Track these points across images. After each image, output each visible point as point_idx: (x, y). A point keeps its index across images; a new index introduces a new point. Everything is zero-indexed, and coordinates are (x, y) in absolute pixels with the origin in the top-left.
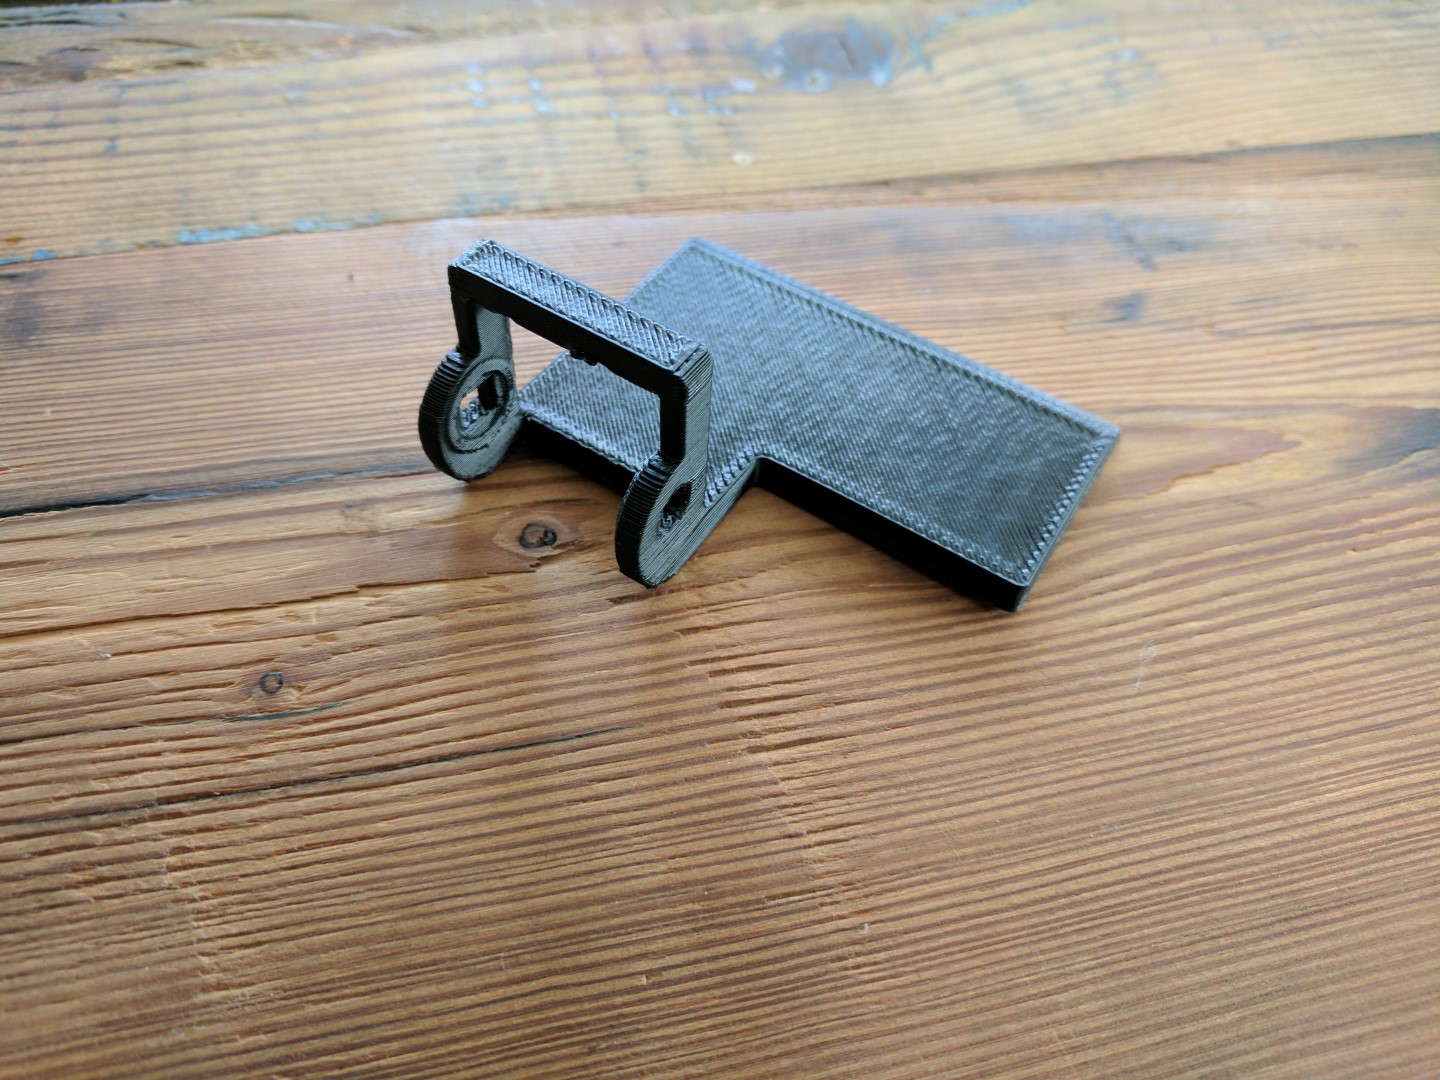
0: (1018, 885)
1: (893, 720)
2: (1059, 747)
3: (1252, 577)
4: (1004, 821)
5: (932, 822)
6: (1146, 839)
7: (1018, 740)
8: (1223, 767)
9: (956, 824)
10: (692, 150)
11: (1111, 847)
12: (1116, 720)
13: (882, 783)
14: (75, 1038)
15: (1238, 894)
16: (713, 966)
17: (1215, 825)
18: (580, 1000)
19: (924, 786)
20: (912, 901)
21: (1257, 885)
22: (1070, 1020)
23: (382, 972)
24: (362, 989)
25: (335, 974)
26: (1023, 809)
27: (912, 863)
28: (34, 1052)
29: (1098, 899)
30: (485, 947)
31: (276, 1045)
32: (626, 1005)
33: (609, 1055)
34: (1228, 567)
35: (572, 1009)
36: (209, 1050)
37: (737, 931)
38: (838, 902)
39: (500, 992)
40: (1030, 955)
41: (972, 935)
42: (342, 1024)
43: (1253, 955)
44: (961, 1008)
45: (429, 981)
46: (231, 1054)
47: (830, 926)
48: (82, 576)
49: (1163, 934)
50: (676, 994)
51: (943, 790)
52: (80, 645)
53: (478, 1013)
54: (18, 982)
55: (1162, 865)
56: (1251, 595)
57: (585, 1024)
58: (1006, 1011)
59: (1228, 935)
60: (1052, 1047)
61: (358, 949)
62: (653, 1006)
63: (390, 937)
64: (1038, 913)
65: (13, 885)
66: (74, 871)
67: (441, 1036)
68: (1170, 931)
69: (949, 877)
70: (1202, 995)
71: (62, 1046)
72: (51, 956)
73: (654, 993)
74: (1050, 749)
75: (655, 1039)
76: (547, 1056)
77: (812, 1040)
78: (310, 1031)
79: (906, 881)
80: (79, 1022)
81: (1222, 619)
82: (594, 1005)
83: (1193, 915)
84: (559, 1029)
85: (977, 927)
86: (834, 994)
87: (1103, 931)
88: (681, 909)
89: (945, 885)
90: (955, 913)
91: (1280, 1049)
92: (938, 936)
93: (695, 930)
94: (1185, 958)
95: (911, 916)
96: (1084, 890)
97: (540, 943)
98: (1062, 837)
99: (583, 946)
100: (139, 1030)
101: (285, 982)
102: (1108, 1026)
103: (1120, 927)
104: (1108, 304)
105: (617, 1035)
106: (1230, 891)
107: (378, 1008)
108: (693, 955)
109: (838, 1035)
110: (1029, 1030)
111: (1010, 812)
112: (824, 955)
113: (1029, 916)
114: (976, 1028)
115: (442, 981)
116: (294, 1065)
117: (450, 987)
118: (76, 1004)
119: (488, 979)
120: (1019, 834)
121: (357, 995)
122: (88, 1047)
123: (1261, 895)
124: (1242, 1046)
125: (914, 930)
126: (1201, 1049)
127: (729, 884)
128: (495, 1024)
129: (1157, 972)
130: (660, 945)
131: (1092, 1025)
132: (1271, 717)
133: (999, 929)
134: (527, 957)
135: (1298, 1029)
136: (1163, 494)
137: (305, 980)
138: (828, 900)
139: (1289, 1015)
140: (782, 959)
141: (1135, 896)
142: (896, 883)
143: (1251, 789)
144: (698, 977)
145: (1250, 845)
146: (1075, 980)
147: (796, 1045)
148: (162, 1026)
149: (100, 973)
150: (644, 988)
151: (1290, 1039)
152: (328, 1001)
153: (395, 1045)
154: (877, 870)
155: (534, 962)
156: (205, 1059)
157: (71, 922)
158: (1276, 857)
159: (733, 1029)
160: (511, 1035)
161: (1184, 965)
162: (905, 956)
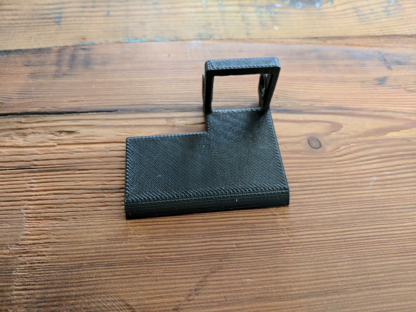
0: (331, 235)
1: (303, 189)
2: (346, 201)
3: (407, 161)
4: (329, 218)
5: (311, 216)
6: (366, 227)
7: (335, 198)
8: (390, 211)
9: (317, 217)
10: (262, 24)
11: (357, 228)
12: (363, 195)
13: (299, 204)
14: (101, 241)
15: (389, 245)
16: (252, 245)
17: (386, 226)
18: (219, 249)
19: (310, 206)
20: (304, 235)
21: (395, 243)
22: (340, 270)
23: (172, 236)
24: (167, 239)
25: (161, 235)
26: (335, 216)
27: (304, 226)
28: (92, 243)
29: (352, 241)
30: (197, 233)
31: (146, 249)
32: (230, 251)
33: (225, 262)
34: (400, 158)
35: (217, 250)
36: (131, 249)
37: (259, 237)
38: (284, 233)
39: (200, 244)
40: (332, 252)
41: (318, 245)
42: (162, 247)
43: (391, 260)
44: (313, 263)
45: (183, 240)
46: (136, 250)
47: (282, 239)
48: (102, 130)
49: (368, 252)
50: (242, 250)
51: (315, 208)
52: (102, 148)
53: (194, 248)
54: (88, 227)
55: (370, 234)
56: (405, 166)
57: (220, 254)
58: (324, 265)
59: (385, 254)
60: (335, 276)
61: (166, 230)
62: (236, 252)
63: (174, 228)
64: (335, 242)
65: (87, 204)
66: (101, 203)
67: (185, 253)
68: (370, 251)
69: (314, 230)
70: (376, 268)
71: (98, 243)
72: (96, 222)
73: (237, 249)
74: (344, 201)
75: (236, 260)
76: (210, 261)
77: (275, 266)
78: (155, 247)
79: (302, 230)
80: (102, 238)
81: (396, 172)
82: (222, 250)
83: (376, 248)
84: (213, 255)
85: (319, 244)
86: (281, 255)
87: (352, 249)
88: (245, 230)
89: (312, 232)
90: (314, 239)
91: (394, 284)
92: (309, 245)
93: (248, 235)
94: (373, 259)
95: (303, 239)
96: (348, 238)
97: (211, 233)
98: (344, 224)
99: (221, 236)
100: (115, 242)
101: (149, 235)
102: (350, 273)
103: (356, 249)
104: (376, 79)
105: (227, 258)
106: (387, 244)
107: (170, 244)
108: (247, 241)
109: (281, 265)
110: (330, 270)
111: (331, 216)
112: (280, 246)
113: (333, 243)
114: (316, 268)
115: (186, 240)
116: (151, 255)
117: (188, 241)
118: (101, 234)
119: (197, 241)
120: (333, 222)
121: (166, 240)
122: (104, 244)
123: (395, 246)
124: (384, 282)
125: (303, 242)
126: (374, 281)
127: (257, 225)
128: (198, 252)
129: (365, 261)
130: (239, 238)
131: (346, 272)
132: (406, 200)
133: (325, 245)
134: (207, 237)
135: (400, 280)
136: (384, 136)
137: (153, 235)
138: (282, 232)
139: (398, 277)
140: (270, 245)
141: (362, 241)
142: (300, 230)
143: (397, 218)
144: (248, 247)
145: (394, 232)
146: (343, 260)
147: (271, 266)
148: (121, 242)
149: (107, 227)
150: (234, 248)
151: (398, 283)
152: (159, 241)
153: (174, 253)
154: (295, 226)
155: (208, 238)
156: (130, 250)
157: (100, 215)
158: (401, 237)
159: (256, 260)
160: (202, 254)
161: (372, 260)
162: (300, 248)
